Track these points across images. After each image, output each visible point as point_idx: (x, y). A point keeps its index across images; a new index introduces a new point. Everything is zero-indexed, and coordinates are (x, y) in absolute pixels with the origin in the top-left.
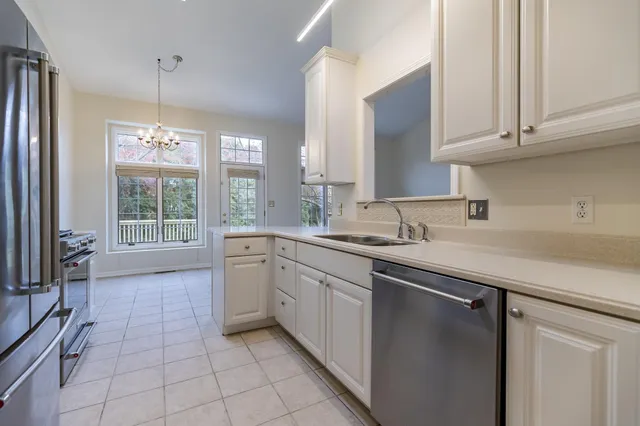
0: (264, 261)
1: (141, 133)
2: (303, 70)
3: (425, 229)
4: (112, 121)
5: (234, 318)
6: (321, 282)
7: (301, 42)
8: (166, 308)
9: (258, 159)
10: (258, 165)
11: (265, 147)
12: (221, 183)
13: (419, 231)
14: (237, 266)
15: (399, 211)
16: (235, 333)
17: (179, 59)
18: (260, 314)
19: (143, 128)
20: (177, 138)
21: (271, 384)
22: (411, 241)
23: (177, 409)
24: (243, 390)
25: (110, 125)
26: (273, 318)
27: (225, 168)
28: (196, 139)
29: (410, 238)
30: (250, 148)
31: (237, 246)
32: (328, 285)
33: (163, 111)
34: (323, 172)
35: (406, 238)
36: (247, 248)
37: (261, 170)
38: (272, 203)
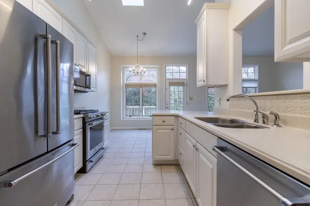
0: (173, 129)
1: (130, 69)
2: (196, 22)
3: (277, 117)
4: (124, 66)
5: (157, 157)
6: (194, 146)
7: (190, 5)
8: (136, 146)
9: (184, 76)
10: (184, 79)
11: (188, 70)
12: (166, 89)
13: (272, 117)
14: (159, 131)
15: (255, 103)
16: (159, 164)
17: (145, 34)
18: (170, 157)
19: (131, 67)
20: (145, 70)
21: (165, 199)
22: (264, 125)
23: (118, 198)
24: (149, 198)
25: (123, 67)
26: (177, 160)
27: (168, 82)
28: (156, 70)
29: (264, 123)
30: (180, 71)
31: (159, 120)
32: (197, 149)
33: (139, 59)
34: (205, 79)
35: (261, 123)
36: (164, 121)
37: (185, 81)
38: (191, 98)
